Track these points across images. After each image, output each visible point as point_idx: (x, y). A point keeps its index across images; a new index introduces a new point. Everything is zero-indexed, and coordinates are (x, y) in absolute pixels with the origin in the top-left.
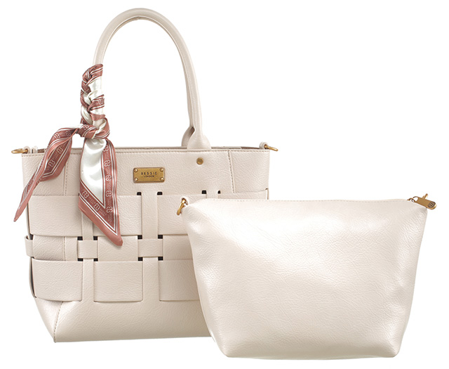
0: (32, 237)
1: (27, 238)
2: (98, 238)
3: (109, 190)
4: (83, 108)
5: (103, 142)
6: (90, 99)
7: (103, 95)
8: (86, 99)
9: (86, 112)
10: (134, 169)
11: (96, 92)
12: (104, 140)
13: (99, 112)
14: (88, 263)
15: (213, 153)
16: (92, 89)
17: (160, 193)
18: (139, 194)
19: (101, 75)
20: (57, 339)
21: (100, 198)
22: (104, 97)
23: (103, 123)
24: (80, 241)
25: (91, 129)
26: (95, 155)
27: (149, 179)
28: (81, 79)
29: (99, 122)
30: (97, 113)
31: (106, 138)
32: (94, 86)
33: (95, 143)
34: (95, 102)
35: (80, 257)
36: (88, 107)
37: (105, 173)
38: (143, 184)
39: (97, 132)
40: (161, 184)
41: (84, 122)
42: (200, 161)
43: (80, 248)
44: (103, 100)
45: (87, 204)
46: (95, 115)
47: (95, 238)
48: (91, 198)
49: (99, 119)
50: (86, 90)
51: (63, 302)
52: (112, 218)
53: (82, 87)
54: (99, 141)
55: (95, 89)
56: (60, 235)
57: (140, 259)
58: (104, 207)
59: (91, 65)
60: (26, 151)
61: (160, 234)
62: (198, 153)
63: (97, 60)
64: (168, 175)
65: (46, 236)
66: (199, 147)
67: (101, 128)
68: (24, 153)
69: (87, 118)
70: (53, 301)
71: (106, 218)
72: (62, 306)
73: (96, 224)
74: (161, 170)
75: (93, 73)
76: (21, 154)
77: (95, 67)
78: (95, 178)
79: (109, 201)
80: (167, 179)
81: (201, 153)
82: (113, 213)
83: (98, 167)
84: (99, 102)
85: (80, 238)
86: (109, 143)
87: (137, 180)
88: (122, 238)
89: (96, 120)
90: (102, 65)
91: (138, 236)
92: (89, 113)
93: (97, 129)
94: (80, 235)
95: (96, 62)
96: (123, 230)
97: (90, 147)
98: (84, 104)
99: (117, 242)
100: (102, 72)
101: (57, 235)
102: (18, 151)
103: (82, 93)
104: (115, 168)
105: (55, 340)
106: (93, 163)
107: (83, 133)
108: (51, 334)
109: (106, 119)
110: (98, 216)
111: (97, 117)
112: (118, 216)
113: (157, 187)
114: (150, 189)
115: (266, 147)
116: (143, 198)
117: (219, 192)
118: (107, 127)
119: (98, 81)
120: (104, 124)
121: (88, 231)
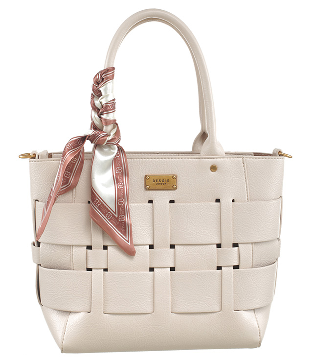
0: (39, 244)
1: (34, 244)
2: (108, 248)
3: (121, 198)
4: (93, 112)
5: (114, 149)
6: (101, 103)
7: (114, 100)
8: (97, 103)
9: (97, 116)
10: (146, 176)
11: (107, 96)
12: (116, 146)
13: (110, 117)
14: (98, 274)
15: (228, 161)
16: (103, 93)
17: (172, 202)
18: (151, 202)
19: (113, 79)
20: (64, 350)
21: (112, 206)
22: (115, 101)
23: (114, 128)
24: (89, 250)
25: (102, 135)
26: (106, 161)
27: (161, 186)
28: (92, 82)
29: (110, 127)
30: (108, 118)
31: (117, 144)
32: (105, 90)
33: (106, 150)
34: (107, 106)
35: (89, 267)
36: (100, 111)
37: (116, 180)
38: (155, 192)
39: (109, 138)
40: (173, 191)
41: (94, 127)
42: (214, 168)
43: (90, 258)
44: (114, 104)
45: (99, 213)
46: (105, 120)
47: (105, 248)
48: (103, 207)
49: (110, 124)
50: (97, 93)
51: (70, 312)
52: (124, 227)
53: (93, 90)
54: (110, 147)
55: (106, 93)
56: (69, 243)
57: (152, 269)
58: (117, 216)
59: (102, 68)
60: (34, 157)
61: (173, 243)
62: (212, 160)
63: (109, 62)
64: (180, 183)
65: (53, 244)
66: (212, 154)
67: (112, 134)
68: (32, 158)
69: (97, 123)
70: (60, 311)
71: (118, 227)
72: (70, 316)
73: (106, 232)
74: (174, 177)
75: (104, 76)
76: (28, 160)
77: (107, 71)
78: (107, 186)
79: (122, 210)
80: (179, 187)
81: (215, 159)
82: (125, 222)
83: (109, 174)
84: (110, 107)
85: (89, 247)
86: (120, 149)
87: (147, 188)
88: (135, 247)
89: (107, 125)
90: (114, 68)
91: (150, 245)
92: (100, 117)
93: (108, 135)
94: (89, 244)
95: (108, 64)
96: (136, 240)
97: (101, 153)
98: (94, 108)
99: (129, 252)
100: (113, 75)
101: (65, 244)
102: (25, 156)
103: (93, 97)
104: (127, 175)
105: (62, 351)
106: (104, 170)
107: (94, 139)
108: (59, 345)
109: (117, 124)
110: (110, 225)
111: (107, 122)
112: (131, 225)
113: (168, 195)
114: (161, 197)
115: (281, 154)
116: (155, 206)
117: (233, 201)
118: (118, 133)
119: (110, 84)
120: (115, 130)
121: (98, 240)
